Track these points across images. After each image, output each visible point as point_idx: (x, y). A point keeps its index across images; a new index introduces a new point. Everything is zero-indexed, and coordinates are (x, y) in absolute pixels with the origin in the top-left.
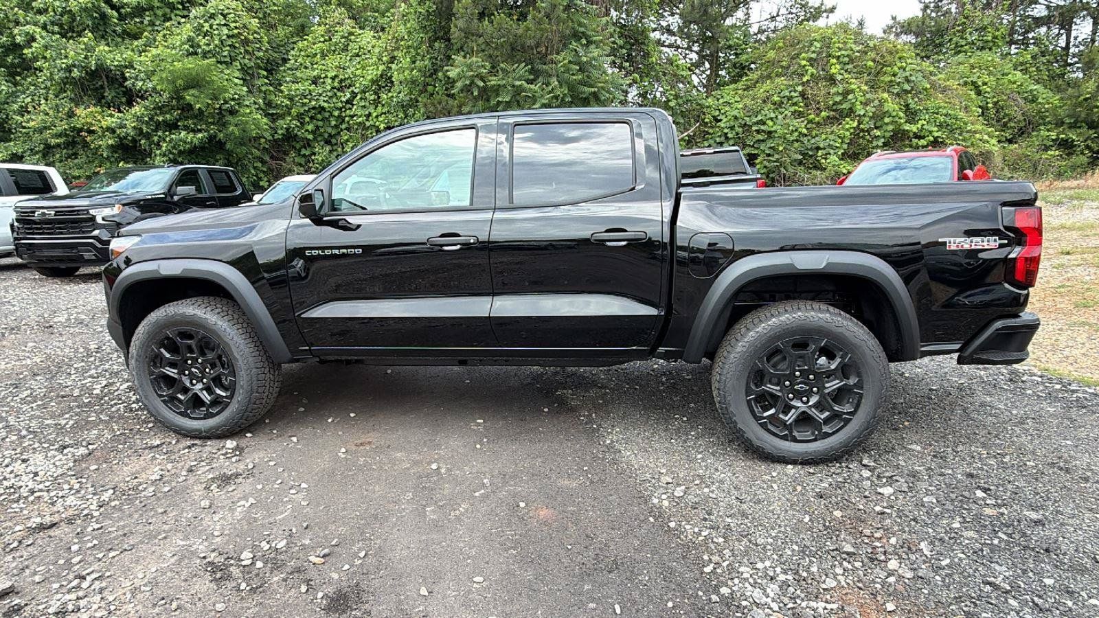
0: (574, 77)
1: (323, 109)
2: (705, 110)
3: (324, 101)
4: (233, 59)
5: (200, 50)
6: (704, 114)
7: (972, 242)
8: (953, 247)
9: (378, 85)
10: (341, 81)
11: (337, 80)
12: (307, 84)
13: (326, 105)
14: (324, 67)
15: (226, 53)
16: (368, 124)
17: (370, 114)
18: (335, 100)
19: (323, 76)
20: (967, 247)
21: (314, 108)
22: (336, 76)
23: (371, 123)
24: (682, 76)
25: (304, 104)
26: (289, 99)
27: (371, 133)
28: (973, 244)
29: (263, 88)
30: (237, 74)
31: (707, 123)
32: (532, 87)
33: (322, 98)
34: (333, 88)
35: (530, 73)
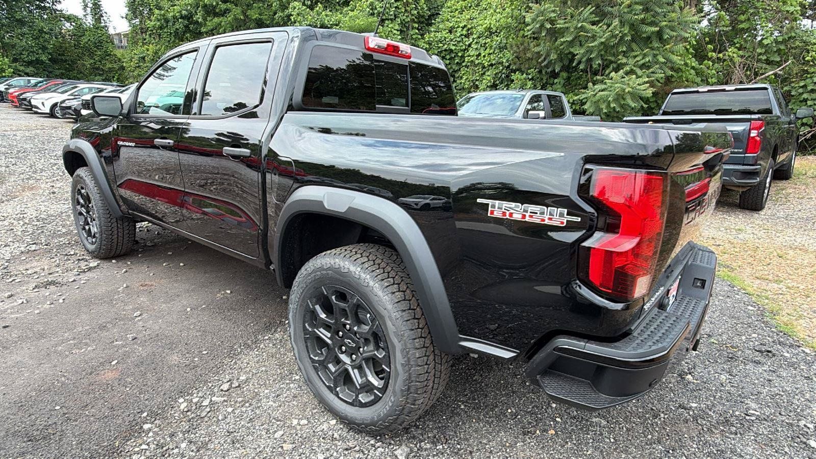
0: (636, 17)
1: (451, 51)
2: (809, 48)
3: (453, 45)
4: (396, 16)
5: (376, 11)
6: (808, 52)
7: (526, 211)
8: (498, 214)
9: (490, 32)
10: (468, 30)
11: (465, 29)
12: (444, 33)
13: (453, 48)
14: (458, 20)
15: (392, 13)
16: (477, 62)
17: (480, 54)
18: (461, 44)
19: (456, 26)
20: (517, 216)
21: (446, 50)
22: (465, 26)
23: (480, 61)
24: (788, 11)
25: (439, 47)
26: (429, 44)
27: (478, 69)
28: (527, 215)
29: (414, 37)
30: (397, 27)
31: (808, 61)
32: (594, 27)
33: (452, 43)
34: (462, 35)
35: (597, 15)
